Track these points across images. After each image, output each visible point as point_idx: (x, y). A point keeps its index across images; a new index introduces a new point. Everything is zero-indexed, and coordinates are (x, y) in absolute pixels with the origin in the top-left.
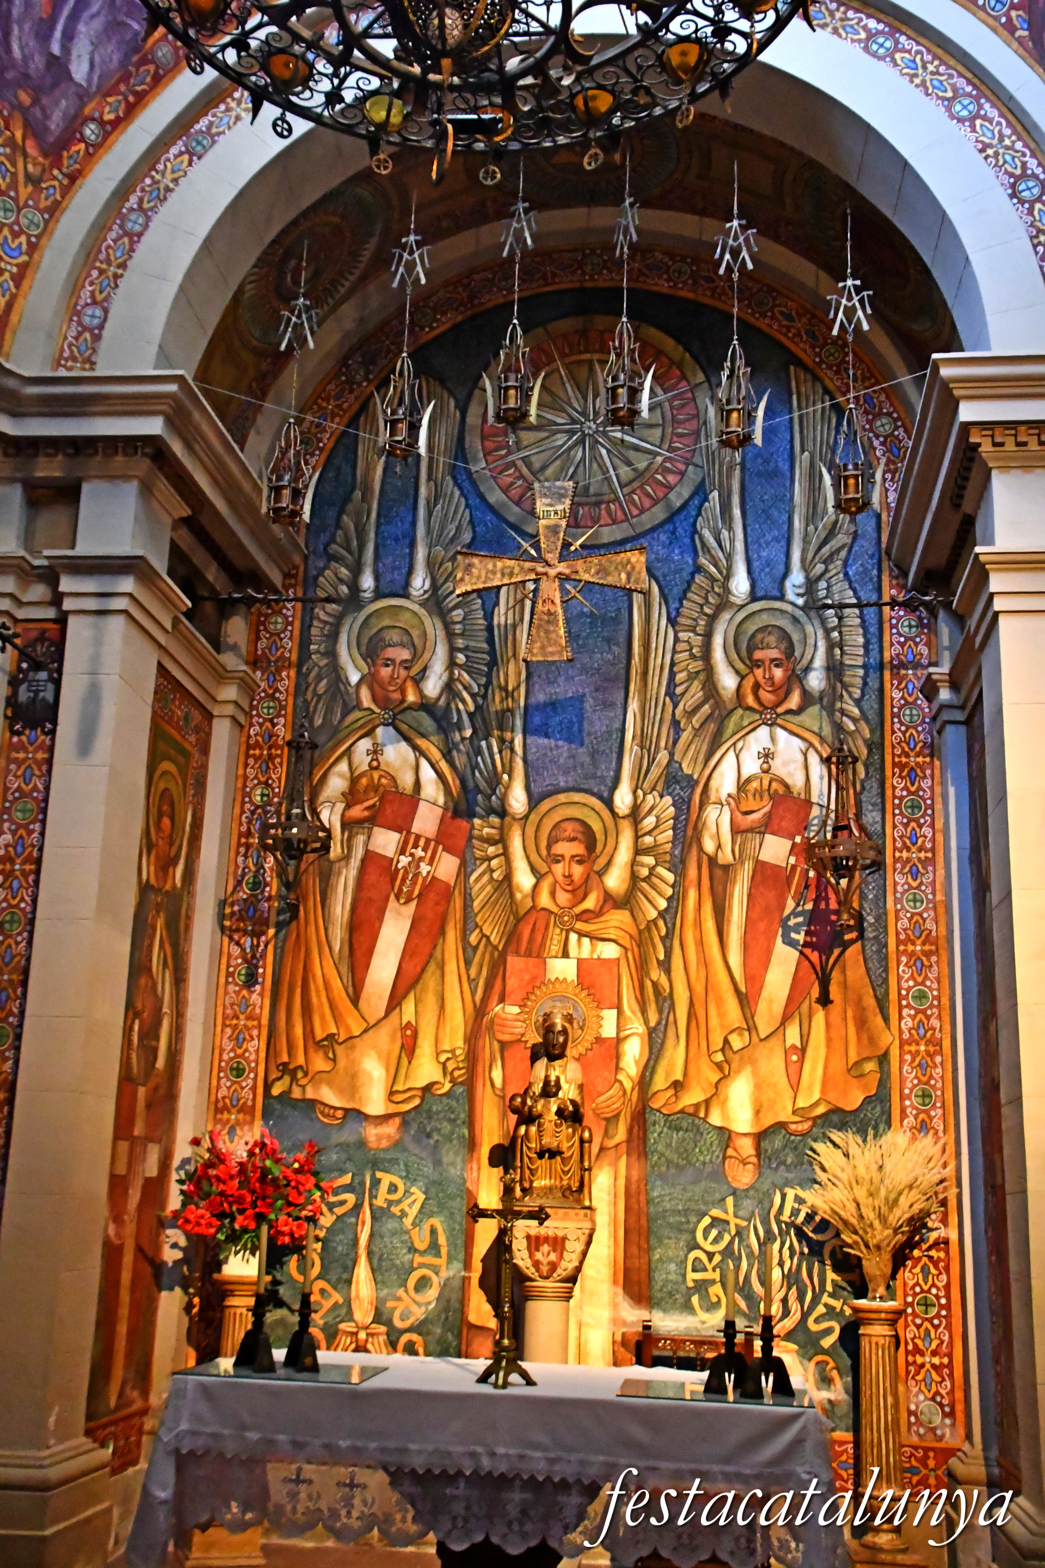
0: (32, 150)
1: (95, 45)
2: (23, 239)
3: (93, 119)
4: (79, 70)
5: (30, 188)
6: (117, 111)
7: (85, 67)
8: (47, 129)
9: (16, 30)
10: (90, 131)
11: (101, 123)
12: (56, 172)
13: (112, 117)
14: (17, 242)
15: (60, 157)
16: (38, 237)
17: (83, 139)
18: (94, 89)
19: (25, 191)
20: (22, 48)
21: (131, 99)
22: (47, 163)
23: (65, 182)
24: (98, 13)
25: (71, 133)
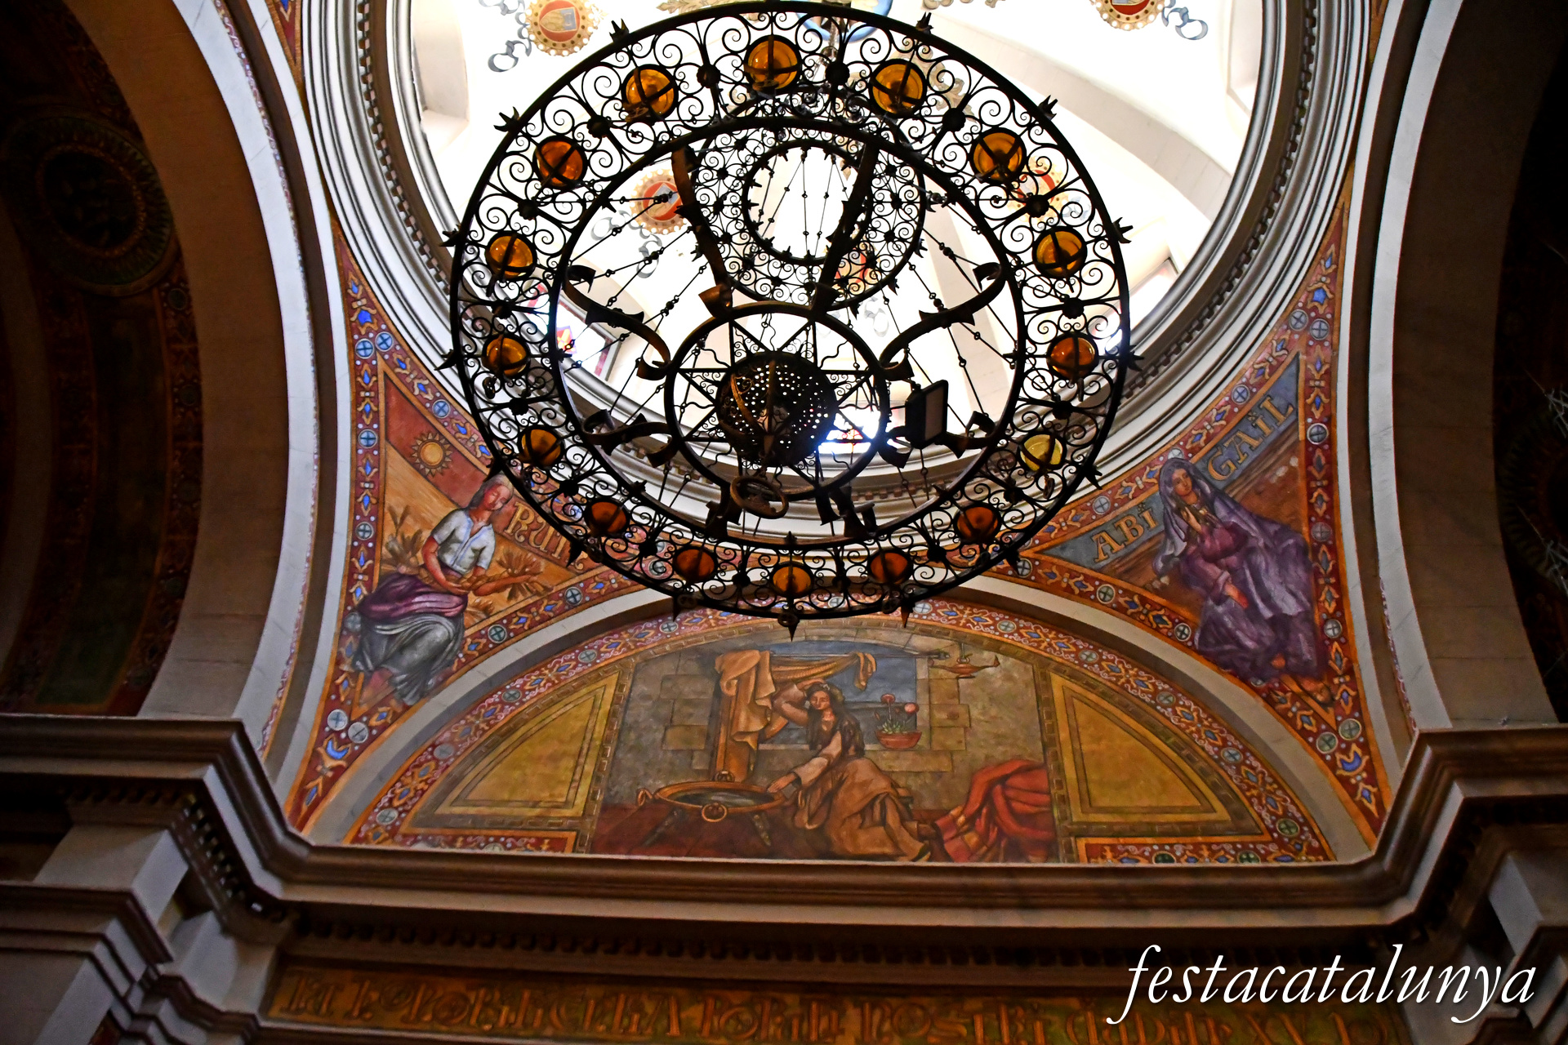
0: (1309, 686)
1: (1284, 583)
2: (1354, 747)
3: (1325, 622)
4: (1290, 607)
5: (1331, 710)
6: (1333, 598)
7: (1291, 600)
8: (1307, 662)
9: (1239, 633)
10: (1331, 631)
11: (1332, 617)
12: (1336, 681)
13: (1334, 605)
14: (1352, 755)
15: (1330, 668)
16: (1364, 734)
17: (1332, 641)
18: (1308, 605)
19: (1329, 716)
20: (1251, 639)
21: (1333, 580)
22: (1326, 682)
23: (1348, 678)
24: (1267, 564)
25: (1321, 645)
